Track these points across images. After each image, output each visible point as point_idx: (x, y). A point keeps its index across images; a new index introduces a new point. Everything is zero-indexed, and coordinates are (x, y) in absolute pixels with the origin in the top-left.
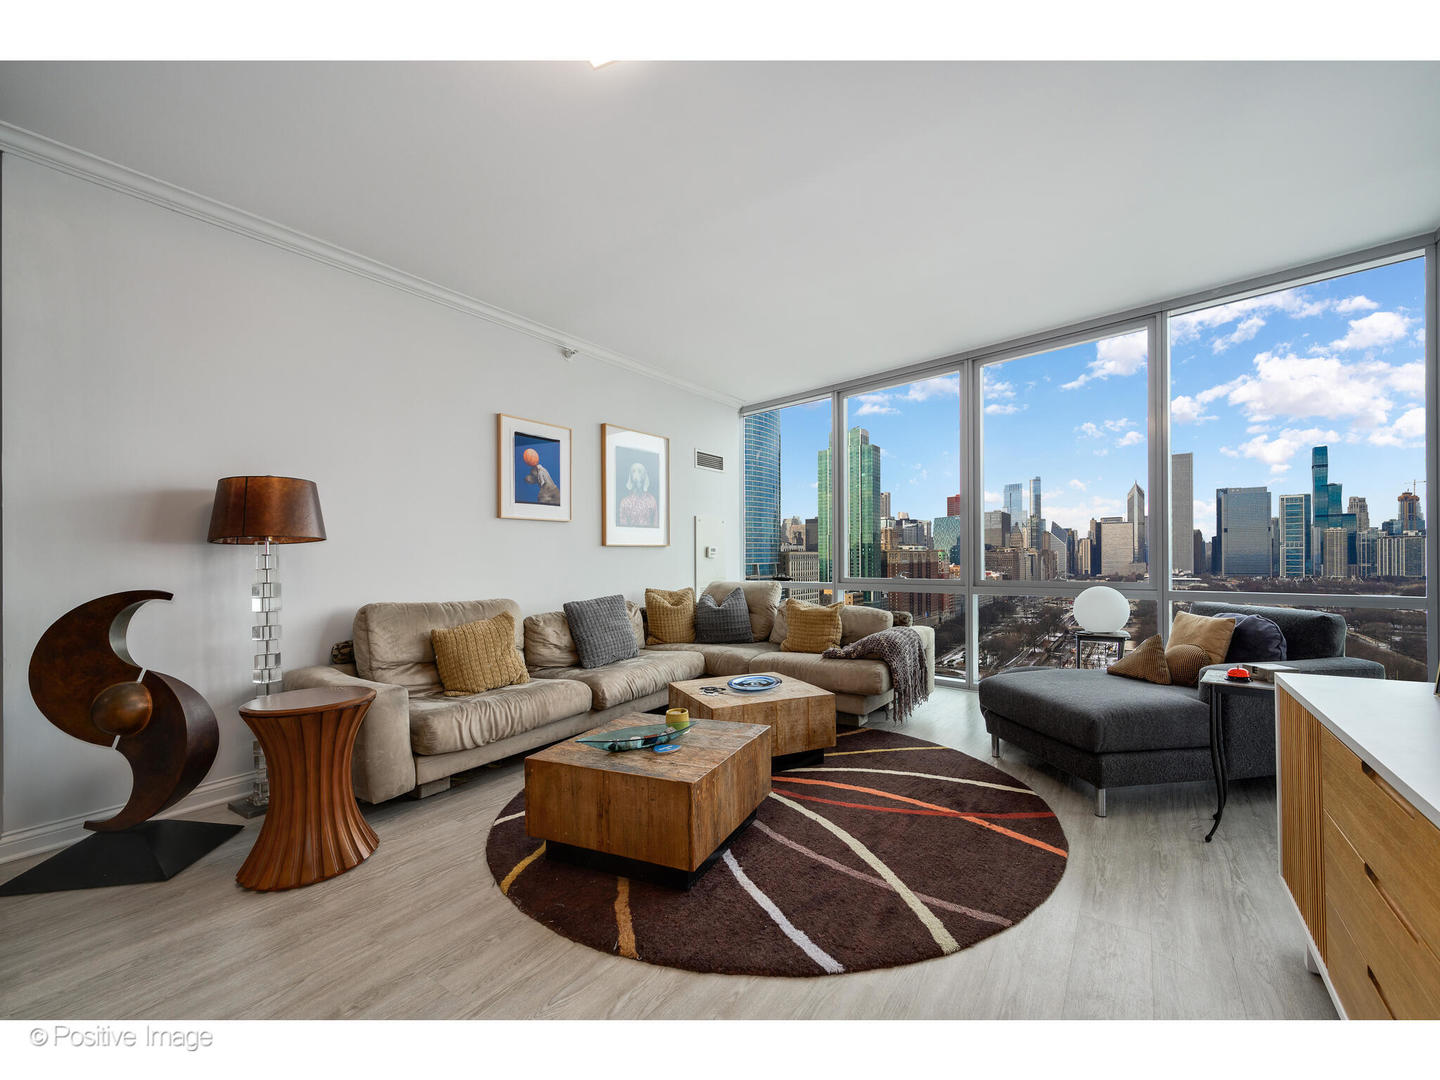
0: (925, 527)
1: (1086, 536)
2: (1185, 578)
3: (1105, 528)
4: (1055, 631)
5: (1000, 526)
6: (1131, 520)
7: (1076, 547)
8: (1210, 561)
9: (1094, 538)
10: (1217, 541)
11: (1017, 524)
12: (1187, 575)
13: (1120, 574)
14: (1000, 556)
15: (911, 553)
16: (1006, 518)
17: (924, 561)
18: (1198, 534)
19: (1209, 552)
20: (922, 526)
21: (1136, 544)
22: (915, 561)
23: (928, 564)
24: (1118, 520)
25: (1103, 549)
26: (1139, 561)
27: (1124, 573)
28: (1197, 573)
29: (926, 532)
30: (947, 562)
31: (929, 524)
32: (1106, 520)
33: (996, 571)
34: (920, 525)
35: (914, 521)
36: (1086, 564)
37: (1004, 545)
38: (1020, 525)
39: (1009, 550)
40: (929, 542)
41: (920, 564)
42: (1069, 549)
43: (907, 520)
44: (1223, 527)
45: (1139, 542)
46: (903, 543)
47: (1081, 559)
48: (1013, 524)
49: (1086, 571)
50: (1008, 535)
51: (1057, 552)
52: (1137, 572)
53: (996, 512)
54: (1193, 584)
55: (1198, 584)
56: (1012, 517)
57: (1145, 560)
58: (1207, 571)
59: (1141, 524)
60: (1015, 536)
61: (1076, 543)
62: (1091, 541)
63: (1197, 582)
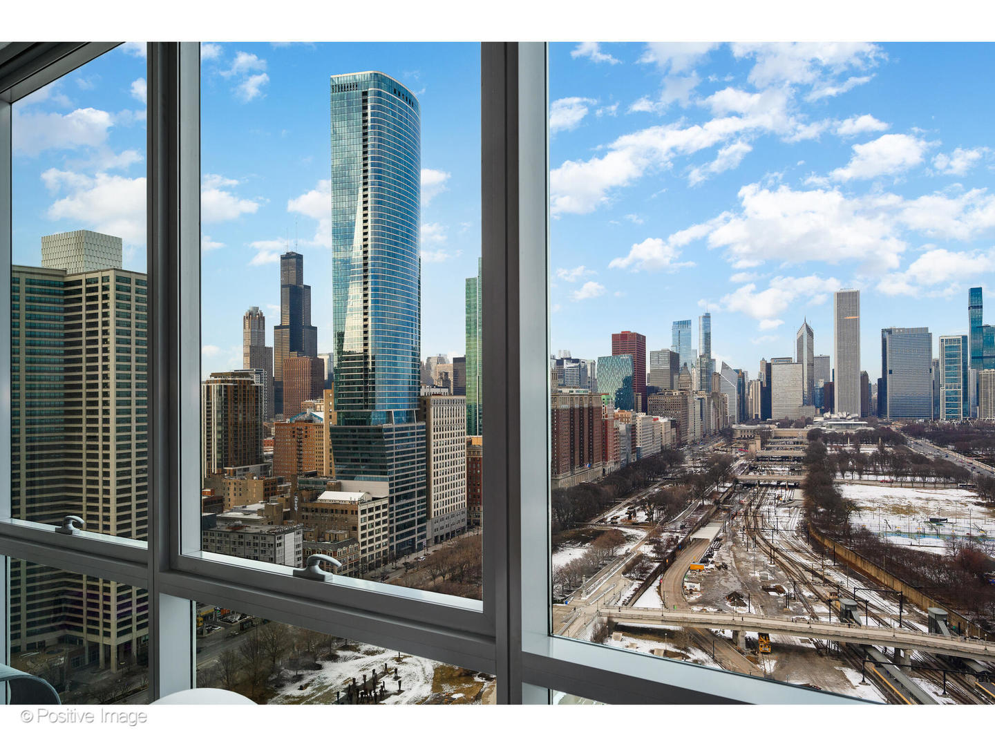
0: (589, 367)
1: (756, 377)
2: (852, 422)
3: (775, 368)
4: (724, 481)
5: (668, 367)
6: (800, 361)
7: (746, 390)
8: (876, 404)
9: (764, 379)
10: (882, 383)
11: (685, 364)
12: (854, 418)
13: (790, 419)
14: (668, 400)
15: (572, 396)
16: (674, 358)
17: (586, 406)
18: (865, 376)
19: (875, 395)
20: (586, 366)
21: (806, 386)
22: (577, 406)
23: (591, 409)
24: (788, 361)
25: (774, 391)
26: (808, 405)
27: (792, 416)
28: (864, 416)
29: (589, 372)
30: (611, 406)
31: (593, 364)
32: (779, 361)
33: (664, 416)
34: (582, 365)
35: (576, 361)
36: (756, 409)
37: (672, 387)
38: (689, 365)
39: (678, 393)
40: (592, 384)
41: (581, 409)
42: (739, 393)
43: (569, 359)
44: (888, 369)
45: (808, 384)
46: (564, 386)
47: (752, 402)
48: (681, 364)
49: (757, 415)
50: (676, 377)
51: (727, 395)
52: (807, 416)
53: (663, 351)
54: (860, 428)
55: (865, 428)
56: (681, 356)
57: (814, 404)
58: (874, 414)
59: (811, 365)
60: (684, 378)
61: (747, 385)
62: (761, 383)
63: (864, 426)
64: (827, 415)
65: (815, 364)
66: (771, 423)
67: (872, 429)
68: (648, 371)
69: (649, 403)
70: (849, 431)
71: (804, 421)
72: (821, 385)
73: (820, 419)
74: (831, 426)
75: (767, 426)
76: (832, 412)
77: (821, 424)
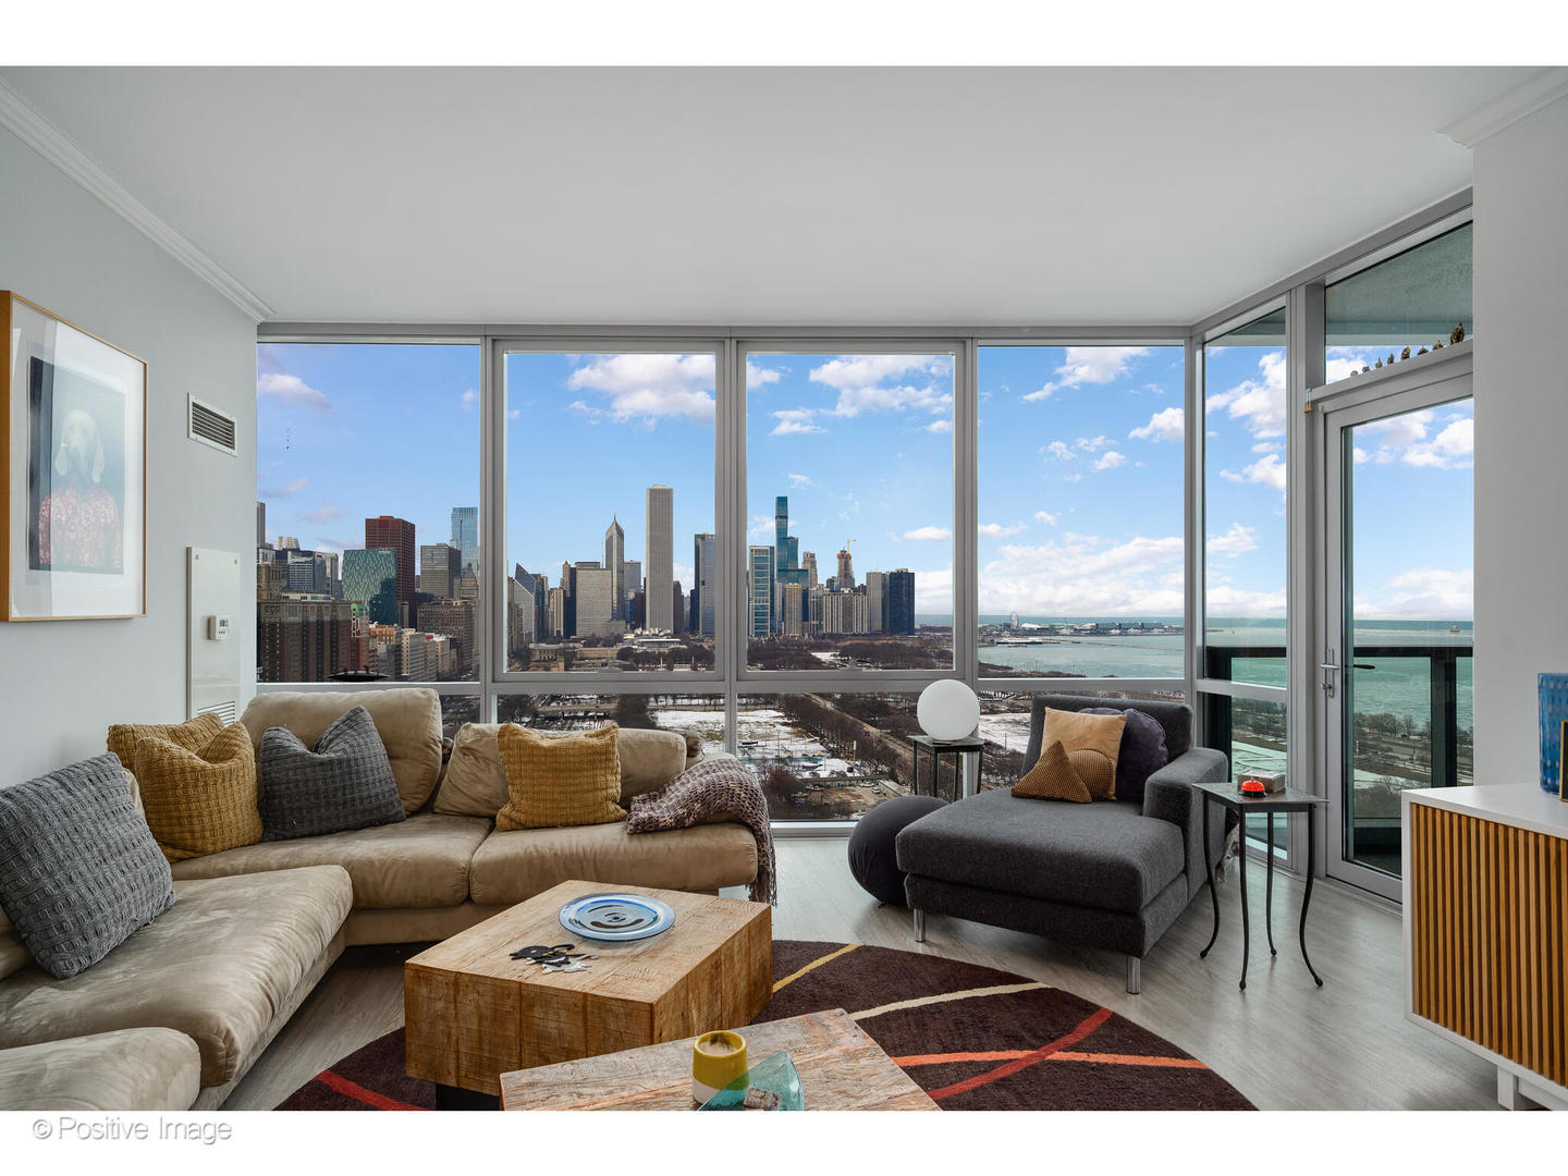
0: (328, 564)
1: (558, 585)
2: (664, 639)
3: (581, 576)
4: (521, 716)
5: (446, 567)
6: (609, 567)
7: (546, 600)
8: (688, 618)
9: (567, 588)
10: (695, 594)
11: (470, 565)
12: (667, 635)
13: (597, 636)
14: (446, 611)
15: (304, 605)
16: (454, 556)
17: (327, 618)
18: (677, 586)
19: (687, 608)
20: (323, 562)
21: (615, 597)
22: (313, 618)
23: (334, 624)
24: (595, 565)
25: (580, 601)
26: (618, 619)
27: (601, 633)
28: (676, 634)
29: (328, 571)
30: (366, 619)
31: (334, 559)
32: (582, 565)
33: (440, 633)
34: (318, 560)
35: (309, 554)
36: (558, 625)
37: (451, 595)
38: (473, 567)
39: (459, 602)
40: (334, 587)
41: (320, 624)
42: (537, 603)
43: (297, 551)
44: (700, 579)
45: (618, 594)
46: (288, 589)
47: (553, 616)
48: (464, 564)
49: (559, 632)
50: (457, 581)
51: (522, 606)
52: (616, 633)
53: (439, 546)
54: (673, 646)
55: (678, 646)
56: (463, 554)
57: (624, 618)
58: (686, 630)
59: (621, 571)
60: (468, 583)
61: (546, 593)
62: (564, 591)
63: (676, 644)
64: (639, 631)
65: (627, 571)
66: (575, 641)
67: (685, 647)
68: (418, 572)
69: (419, 615)
70: (662, 650)
71: (613, 638)
72: (631, 595)
73: (631, 636)
74: (642, 644)
75: (571, 645)
76: (644, 628)
77: (632, 640)
